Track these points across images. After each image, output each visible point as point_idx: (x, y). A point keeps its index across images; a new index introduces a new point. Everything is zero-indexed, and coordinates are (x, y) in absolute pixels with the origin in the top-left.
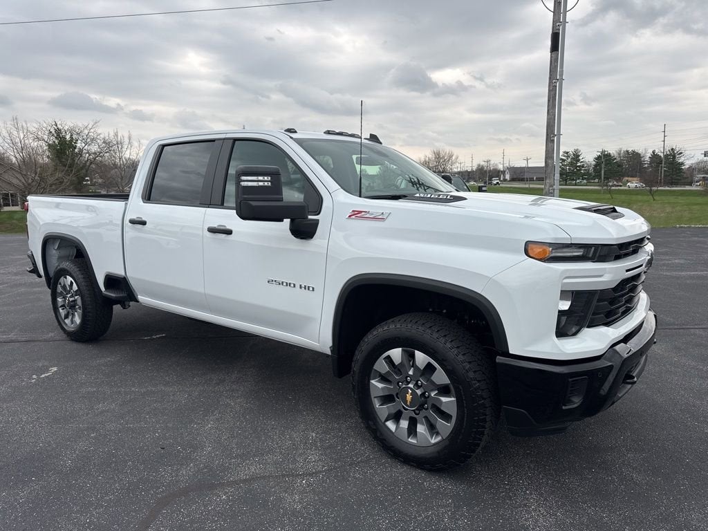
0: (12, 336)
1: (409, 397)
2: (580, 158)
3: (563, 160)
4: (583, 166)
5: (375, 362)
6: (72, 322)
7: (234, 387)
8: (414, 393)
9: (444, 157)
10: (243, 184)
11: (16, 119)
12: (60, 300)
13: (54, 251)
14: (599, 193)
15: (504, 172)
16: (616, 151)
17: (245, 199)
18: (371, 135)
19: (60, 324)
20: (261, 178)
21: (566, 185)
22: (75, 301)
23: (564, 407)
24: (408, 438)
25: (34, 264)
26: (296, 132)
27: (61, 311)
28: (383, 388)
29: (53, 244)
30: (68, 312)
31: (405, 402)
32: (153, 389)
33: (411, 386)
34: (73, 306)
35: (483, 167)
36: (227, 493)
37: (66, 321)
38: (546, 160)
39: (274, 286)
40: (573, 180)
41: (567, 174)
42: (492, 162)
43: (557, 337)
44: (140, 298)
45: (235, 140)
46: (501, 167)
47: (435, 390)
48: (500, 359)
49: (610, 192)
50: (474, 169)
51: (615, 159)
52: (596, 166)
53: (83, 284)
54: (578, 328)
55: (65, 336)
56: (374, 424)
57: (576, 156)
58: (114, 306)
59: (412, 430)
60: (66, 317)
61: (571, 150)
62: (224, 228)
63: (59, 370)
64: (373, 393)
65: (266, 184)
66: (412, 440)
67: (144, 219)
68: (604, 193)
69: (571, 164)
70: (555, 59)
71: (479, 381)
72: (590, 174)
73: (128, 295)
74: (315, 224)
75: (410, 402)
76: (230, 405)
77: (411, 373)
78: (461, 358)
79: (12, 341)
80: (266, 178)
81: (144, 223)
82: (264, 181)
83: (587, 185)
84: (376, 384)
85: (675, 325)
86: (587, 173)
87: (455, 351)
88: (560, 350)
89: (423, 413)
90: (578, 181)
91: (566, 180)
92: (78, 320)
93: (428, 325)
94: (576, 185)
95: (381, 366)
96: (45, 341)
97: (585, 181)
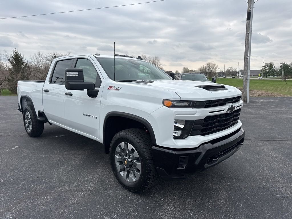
0: (9, 134)
1: (126, 162)
2: (273, 66)
3: (266, 67)
4: (274, 70)
5: (116, 148)
6: (30, 129)
7: (78, 156)
8: (128, 161)
9: (211, 66)
10: (67, 75)
11: (39, 52)
12: (26, 121)
13: (25, 102)
14: (281, 82)
15: (238, 72)
16: (290, 63)
17: (68, 81)
18: (139, 56)
19: (26, 129)
20: (74, 73)
21: (266, 78)
22: (30, 121)
23: (178, 169)
24: (127, 179)
25: (19, 107)
26: (100, 55)
27: (26, 125)
28: (119, 158)
29: (25, 99)
30: (29, 126)
31: (125, 164)
32: (48, 156)
33: (127, 158)
34: (29, 123)
35: (229, 70)
36: (51, 196)
37: (28, 129)
38: (244, 67)
39: (85, 116)
40: (270, 76)
41: (267, 73)
42: (233, 68)
43: (174, 139)
44: (49, 120)
45: (78, 59)
46: (237, 70)
47: (136, 160)
48: (154, 147)
49: (286, 81)
50: (226, 71)
51: (290, 66)
52: (280, 70)
53: (32, 114)
54: (187, 135)
55: (27, 134)
56: (116, 173)
57: (271, 65)
58: (44, 123)
59: (128, 176)
60: (28, 127)
61: (269, 63)
62: (70, 93)
63: (18, 147)
64: (116, 160)
65: (76, 75)
66: (128, 180)
67: (48, 90)
68: (283, 82)
69: (269, 69)
70: (249, 23)
71: (148, 156)
72: (278, 73)
73: (45, 119)
74: (98, 91)
75: (127, 164)
76: (73, 163)
77: (127, 152)
78: (142, 146)
79: (9, 136)
80: (76, 73)
81: (48, 91)
82: (75, 74)
83: (276, 78)
84: (117, 157)
85: (281, 139)
86: (277, 73)
87: (140, 144)
88: (175, 144)
89: (131, 169)
90: (272, 76)
91: (266, 76)
92: (31, 128)
93: (132, 133)
94: (271, 78)
95: (118, 149)
96: (21, 136)
97: (275, 76)
